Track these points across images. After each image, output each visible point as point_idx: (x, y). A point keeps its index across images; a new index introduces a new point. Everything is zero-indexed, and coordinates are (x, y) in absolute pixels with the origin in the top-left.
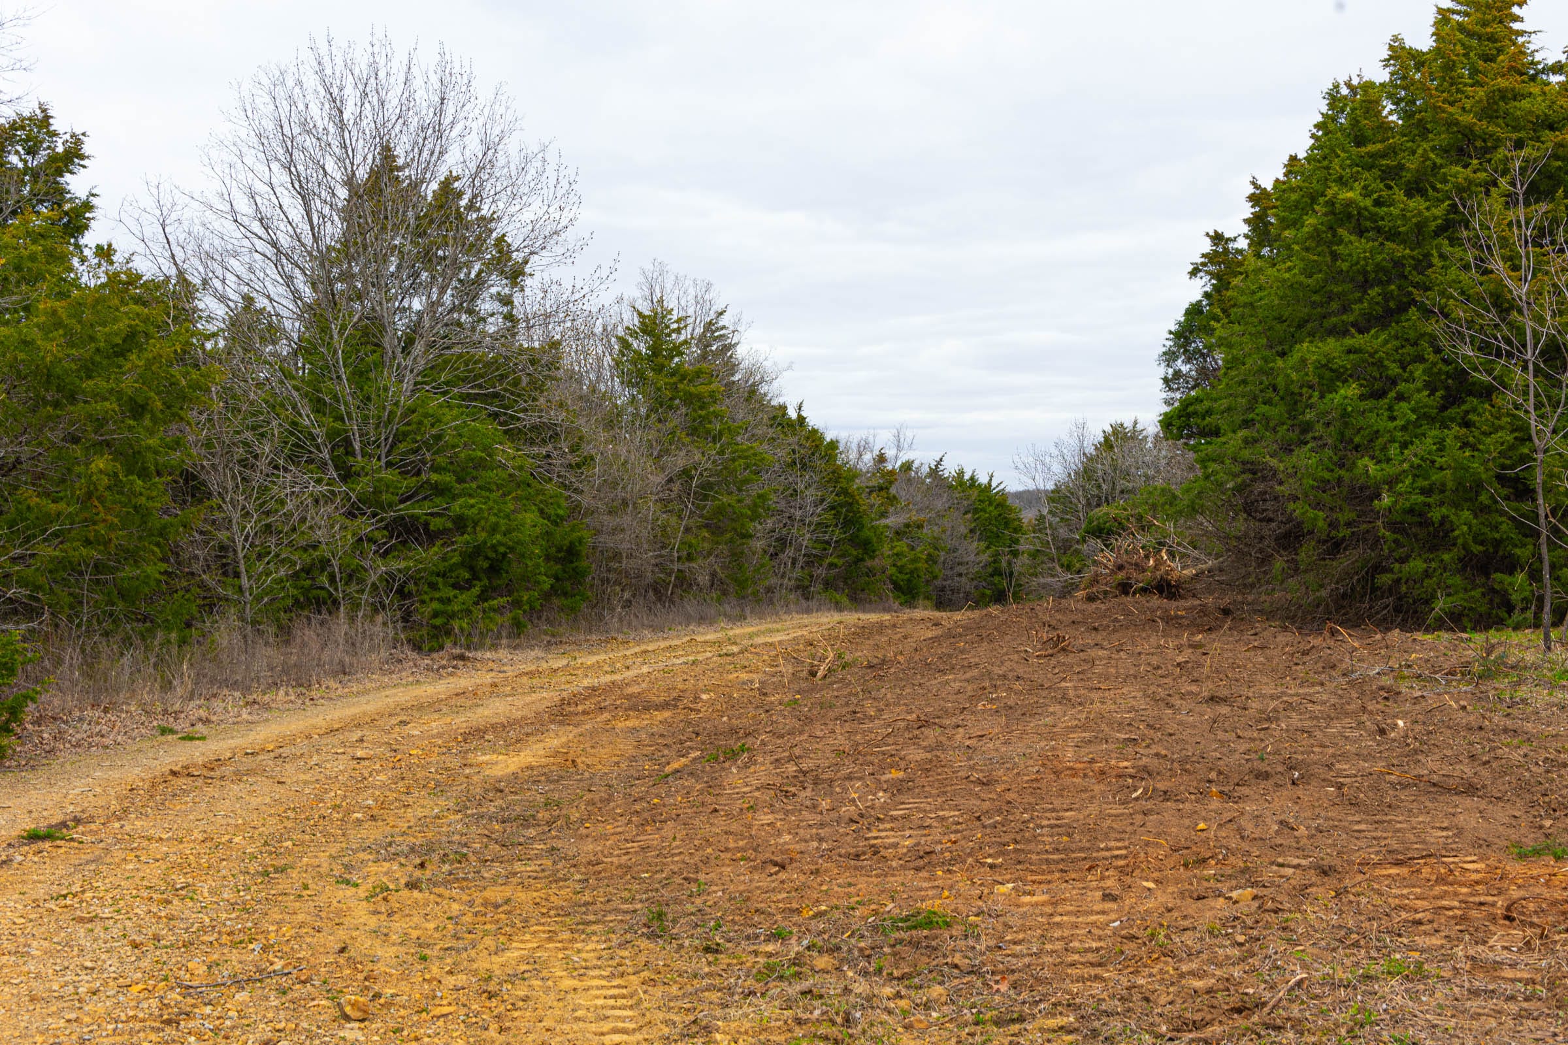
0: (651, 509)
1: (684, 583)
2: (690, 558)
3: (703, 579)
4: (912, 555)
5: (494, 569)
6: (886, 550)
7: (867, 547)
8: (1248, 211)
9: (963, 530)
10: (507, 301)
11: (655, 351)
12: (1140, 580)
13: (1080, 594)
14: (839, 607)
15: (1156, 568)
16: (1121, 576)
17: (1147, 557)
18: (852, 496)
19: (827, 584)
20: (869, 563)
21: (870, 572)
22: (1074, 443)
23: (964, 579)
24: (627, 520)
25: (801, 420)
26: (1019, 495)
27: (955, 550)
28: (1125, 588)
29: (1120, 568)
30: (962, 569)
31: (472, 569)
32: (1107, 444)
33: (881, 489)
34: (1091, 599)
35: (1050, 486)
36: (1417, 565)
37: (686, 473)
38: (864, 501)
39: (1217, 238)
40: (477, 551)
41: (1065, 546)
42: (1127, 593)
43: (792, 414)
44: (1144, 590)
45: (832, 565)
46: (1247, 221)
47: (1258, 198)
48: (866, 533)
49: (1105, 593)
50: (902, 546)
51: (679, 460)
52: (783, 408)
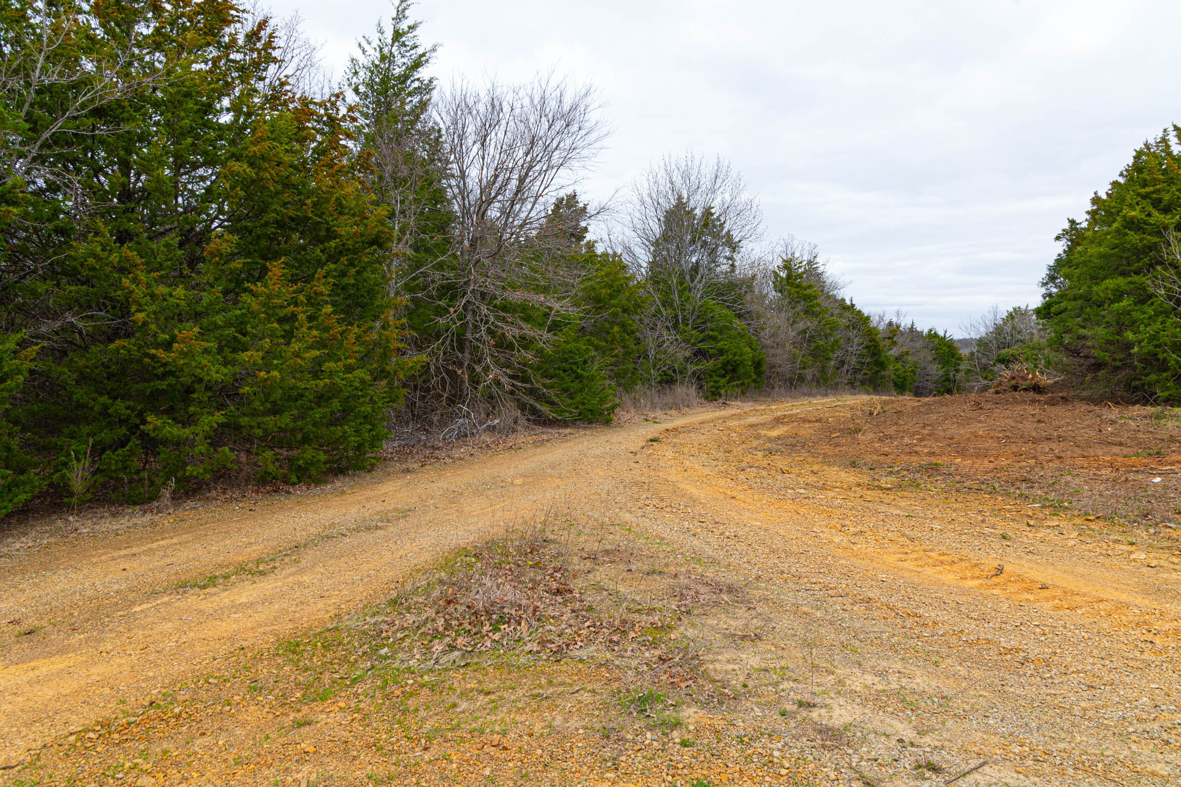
0: (788, 346)
1: (801, 379)
2: (804, 368)
3: (809, 378)
4: (903, 370)
5: (734, 370)
6: (891, 367)
7: (882, 365)
8: (1089, 207)
9: (930, 358)
10: (730, 258)
11: (789, 276)
12: (1024, 384)
13: (992, 390)
14: (868, 393)
15: (1032, 379)
16: (1013, 382)
17: (1028, 374)
18: (877, 342)
19: (863, 383)
20: (883, 373)
21: (883, 377)
22: (991, 317)
23: (929, 383)
24: (779, 351)
25: (853, 305)
26: (960, 341)
27: (925, 369)
28: (1015, 388)
29: (1013, 378)
30: (929, 378)
31: (725, 370)
32: (1011, 316)
33: (889, 338)
34: (997, 393)
35: (978, 337)
37: (804, 332)
38: (882, 344)
39: (1072, 222)
40: (728, 363)
41: (985, 368)
42: (1016, 391)
43: (848, 302)
44: (1025, 390)
45: (865, 374)
46: (1088, 213)
47: (1096, 200)
48: (882, 359)
49: (1005, 390)
50: (899, 365)
51: (801, 326)
52: (843, 300)
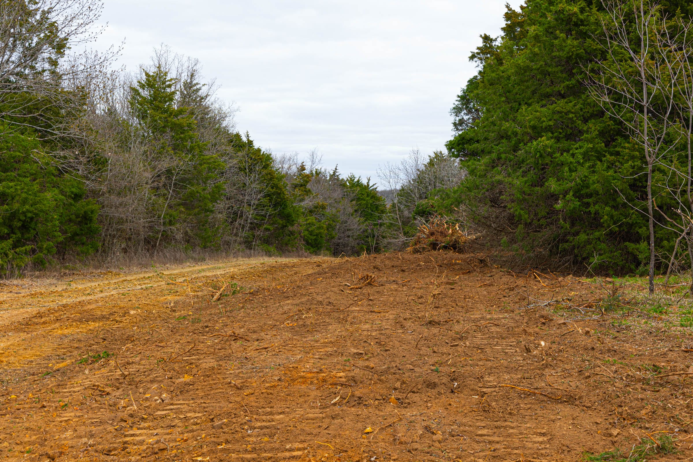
0: (146, 192)
1: (167, 238)
2: (171, 223)
3: (179, 236)
4: (317, 225)
5: (25, 227)
6: (301, 220)
7: (288, 219)
8: (503, 23)
9: (351, 210)
10: (54, 63)
11: (155, 98)
12: (443, 241)
13: (409, 249)
14: (269, 254)
15: (452, 234)
16: (432, 239)
17: (448, 228)
18: (281, 189)
19: (267, 241)
20: (291, 228)
21: (292, 233)
22: (412, 162)
23: (351, 239)
24: (128, 199)
25: (250, 143)
26: (384, 192)
27: (346, 222)
28: (434, 246)
29: (432, 234)
30: (350, 233)
31: (10, 226)
32: (431, 163)
33: (301, 186)
34: (416, 251)
35: (398, 187)
36: (583, 237)
37: (169, 171)
38: (288, 192)
39: (486, 38)
40: (13, 215)
41: (406, 222)
42: (435, 249)
43: (244, 139)
44: (445, 248)
45: (267, 230)
46: (503, 29)
47: (510, 15)
48: (289, 210)
49: (424, 248)
50: (312, 219)
51: (164, 164)
52: (238, 136)
